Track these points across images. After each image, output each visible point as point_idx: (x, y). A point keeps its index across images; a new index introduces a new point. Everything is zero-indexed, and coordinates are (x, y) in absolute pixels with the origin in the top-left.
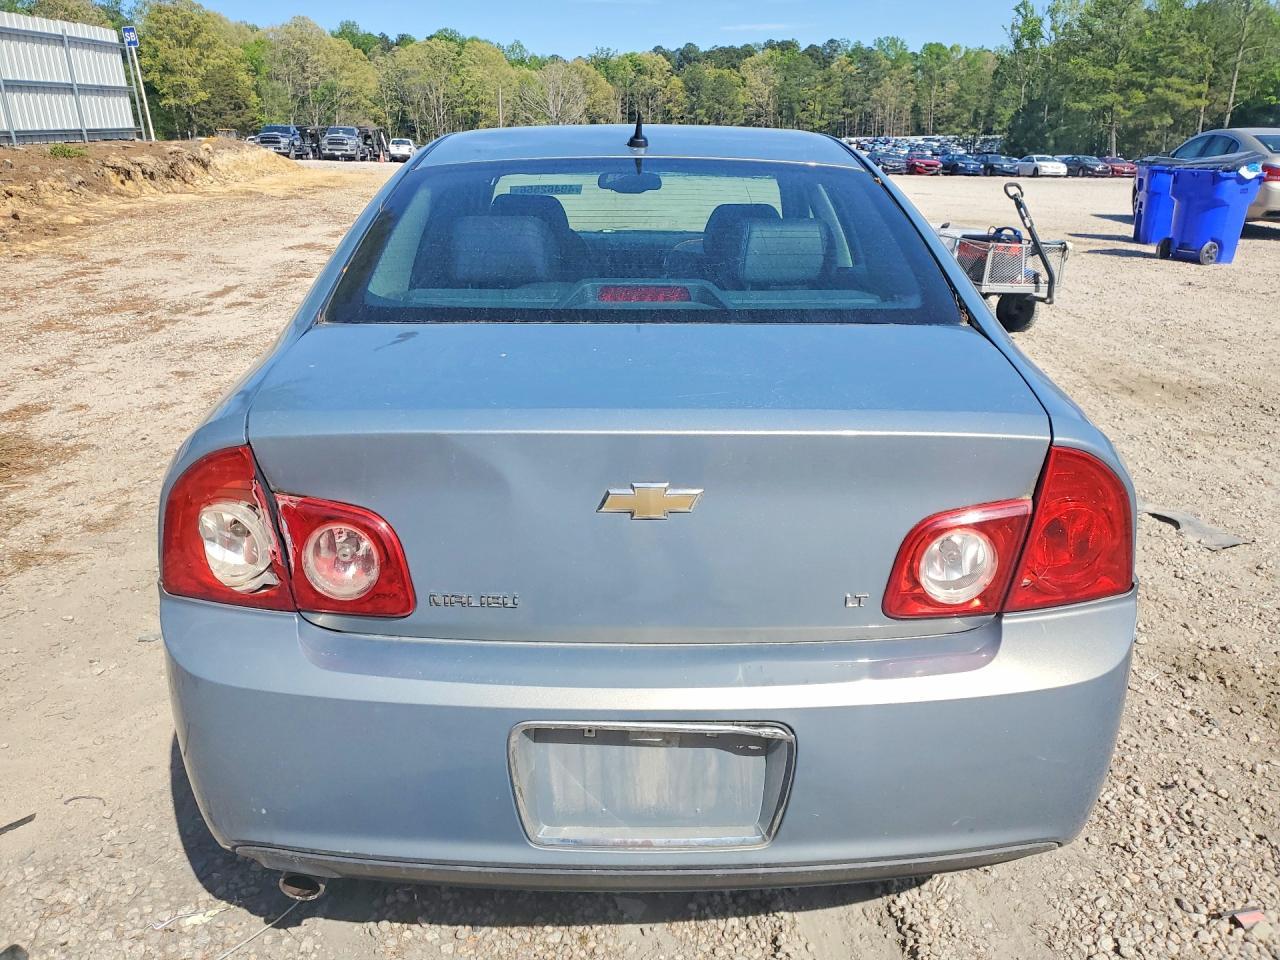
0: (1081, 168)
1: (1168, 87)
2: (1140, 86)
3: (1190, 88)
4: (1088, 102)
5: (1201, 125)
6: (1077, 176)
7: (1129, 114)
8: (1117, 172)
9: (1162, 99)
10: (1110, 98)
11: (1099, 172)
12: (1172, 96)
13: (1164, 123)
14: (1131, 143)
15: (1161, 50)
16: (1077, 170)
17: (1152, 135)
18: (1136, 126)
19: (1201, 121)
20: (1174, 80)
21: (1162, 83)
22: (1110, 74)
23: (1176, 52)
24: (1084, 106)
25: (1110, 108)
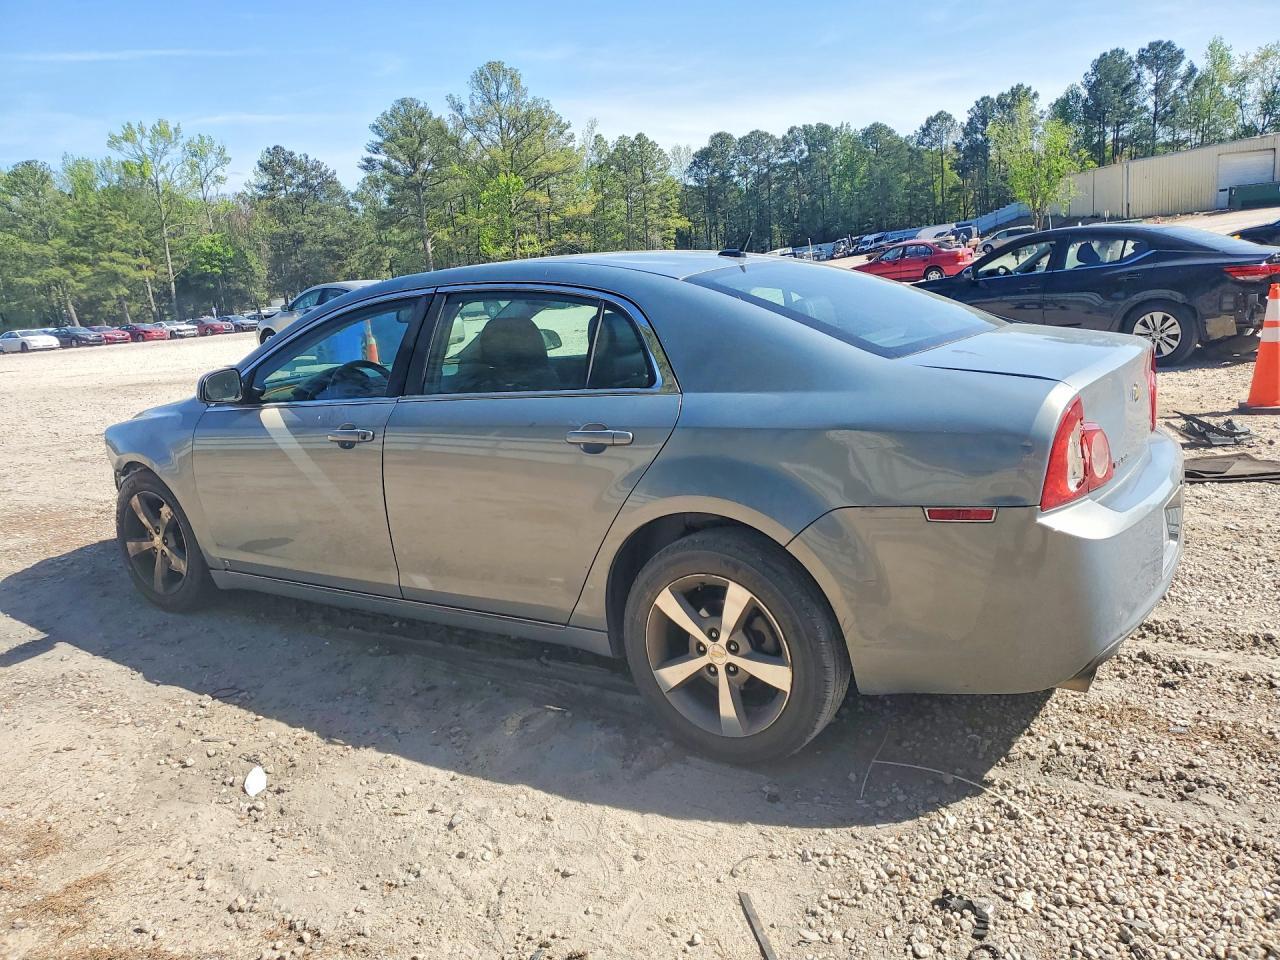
0: (73, 338)
1: (112, 260)
2: (84, 260)
3: (133, 261)
4: (33, 276)
5: (151, 293)
6: (72, 346)
7: (83, 286)
8: (110, 339)
9: (111, 272)
10: (56, 272)
11: (92, 341)
12: (120, 269)
13: (121, 293)
14: (90, 313)
15: (93, 227)
16: (68, 341)
17: (109, 304)
18: (90, 298)
19: (150, 290)
20: (115, 254)
21: (106, 257)
22: (47, 250)
23: (107, 229)
24: (28, 280)
25: (57, 283)
